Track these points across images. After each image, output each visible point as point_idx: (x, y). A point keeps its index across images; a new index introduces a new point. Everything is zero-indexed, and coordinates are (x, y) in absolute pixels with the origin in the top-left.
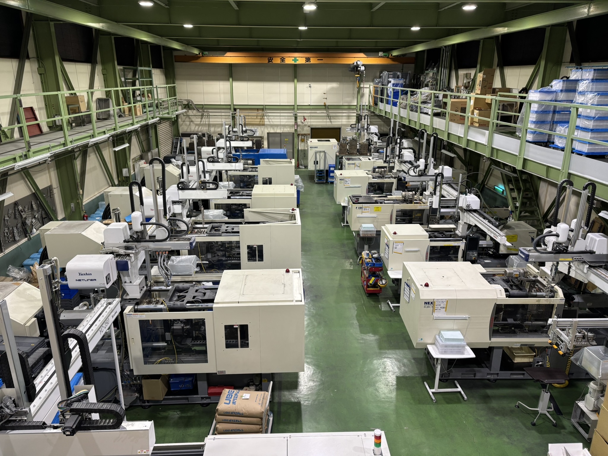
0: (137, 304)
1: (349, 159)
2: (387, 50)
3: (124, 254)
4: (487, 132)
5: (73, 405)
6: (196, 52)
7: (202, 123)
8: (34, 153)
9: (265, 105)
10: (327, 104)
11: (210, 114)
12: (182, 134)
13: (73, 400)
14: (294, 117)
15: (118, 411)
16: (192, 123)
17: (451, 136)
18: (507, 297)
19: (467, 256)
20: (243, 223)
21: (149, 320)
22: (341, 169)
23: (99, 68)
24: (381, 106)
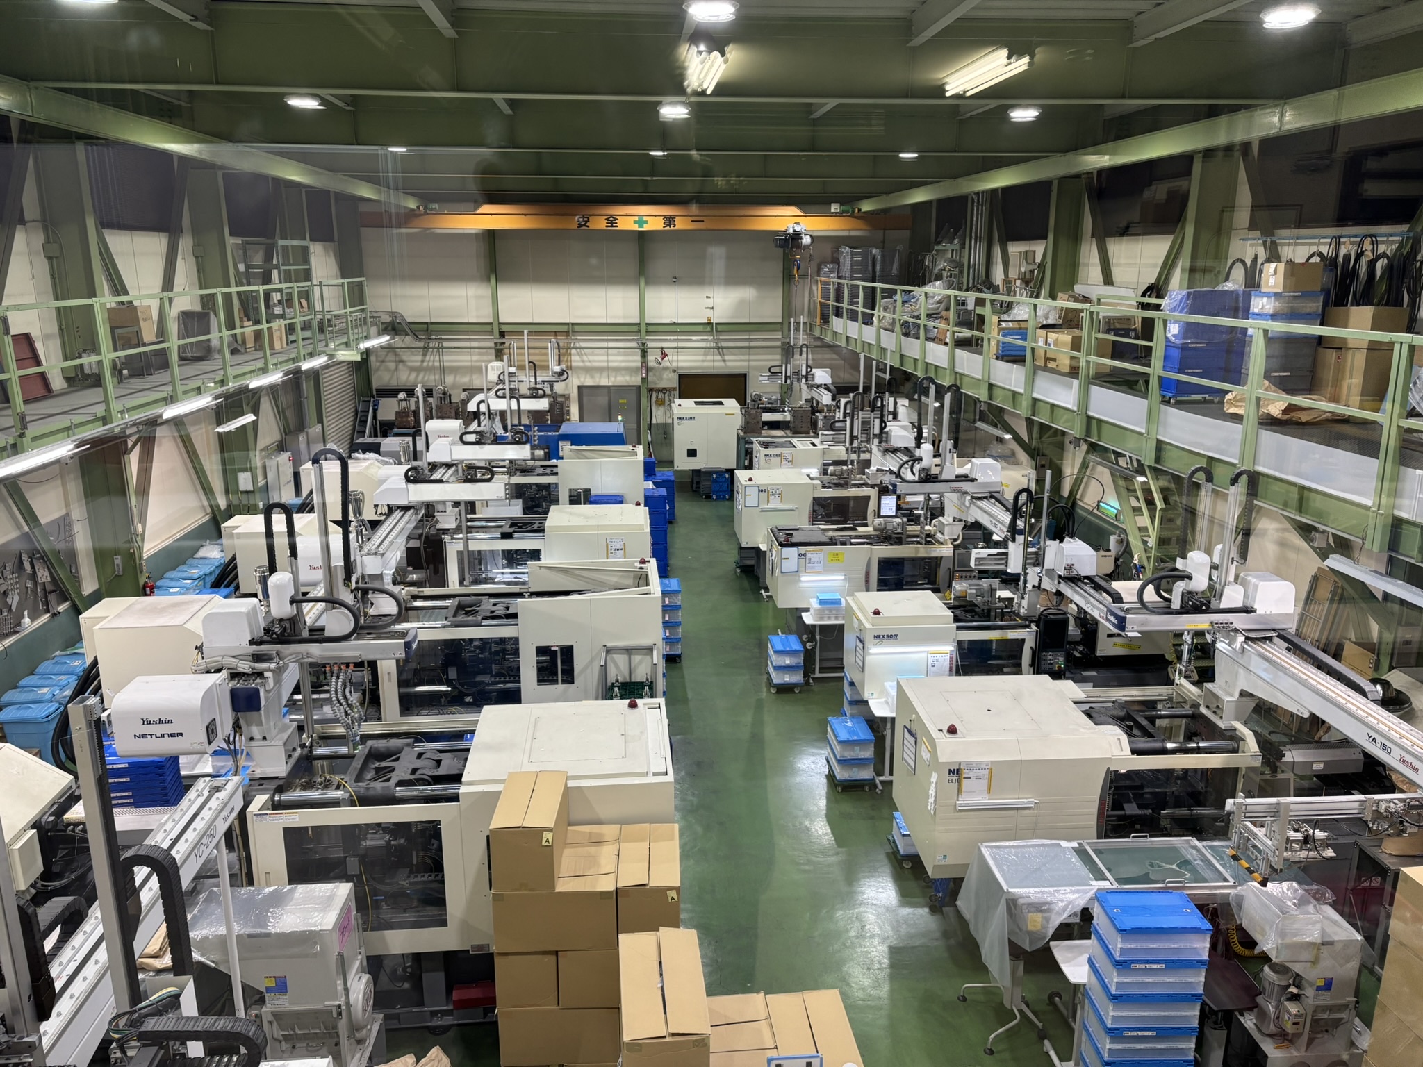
0: (280, 790)
1: (766, 445)
2: (849, 200)
3: (250, 671)
4: (1076, 383)
5: (145, 1024)
6: (412, 204)
7: (425, 364)
8: (34, 439)
9: (573, 324)
10: (714, 321)
11: (445, 344)
12: (378, 391)
13: (144, 1011)
14: (639, 351)
15: (250, 1034)
16: (401, 365)
17: (997, 392)
18: (1134, 752)
19: (1043, 662)
20: (527, 595)
21: (307, 827)
22: (750, 467)
23: (186, 243)
24: (837, 324)
